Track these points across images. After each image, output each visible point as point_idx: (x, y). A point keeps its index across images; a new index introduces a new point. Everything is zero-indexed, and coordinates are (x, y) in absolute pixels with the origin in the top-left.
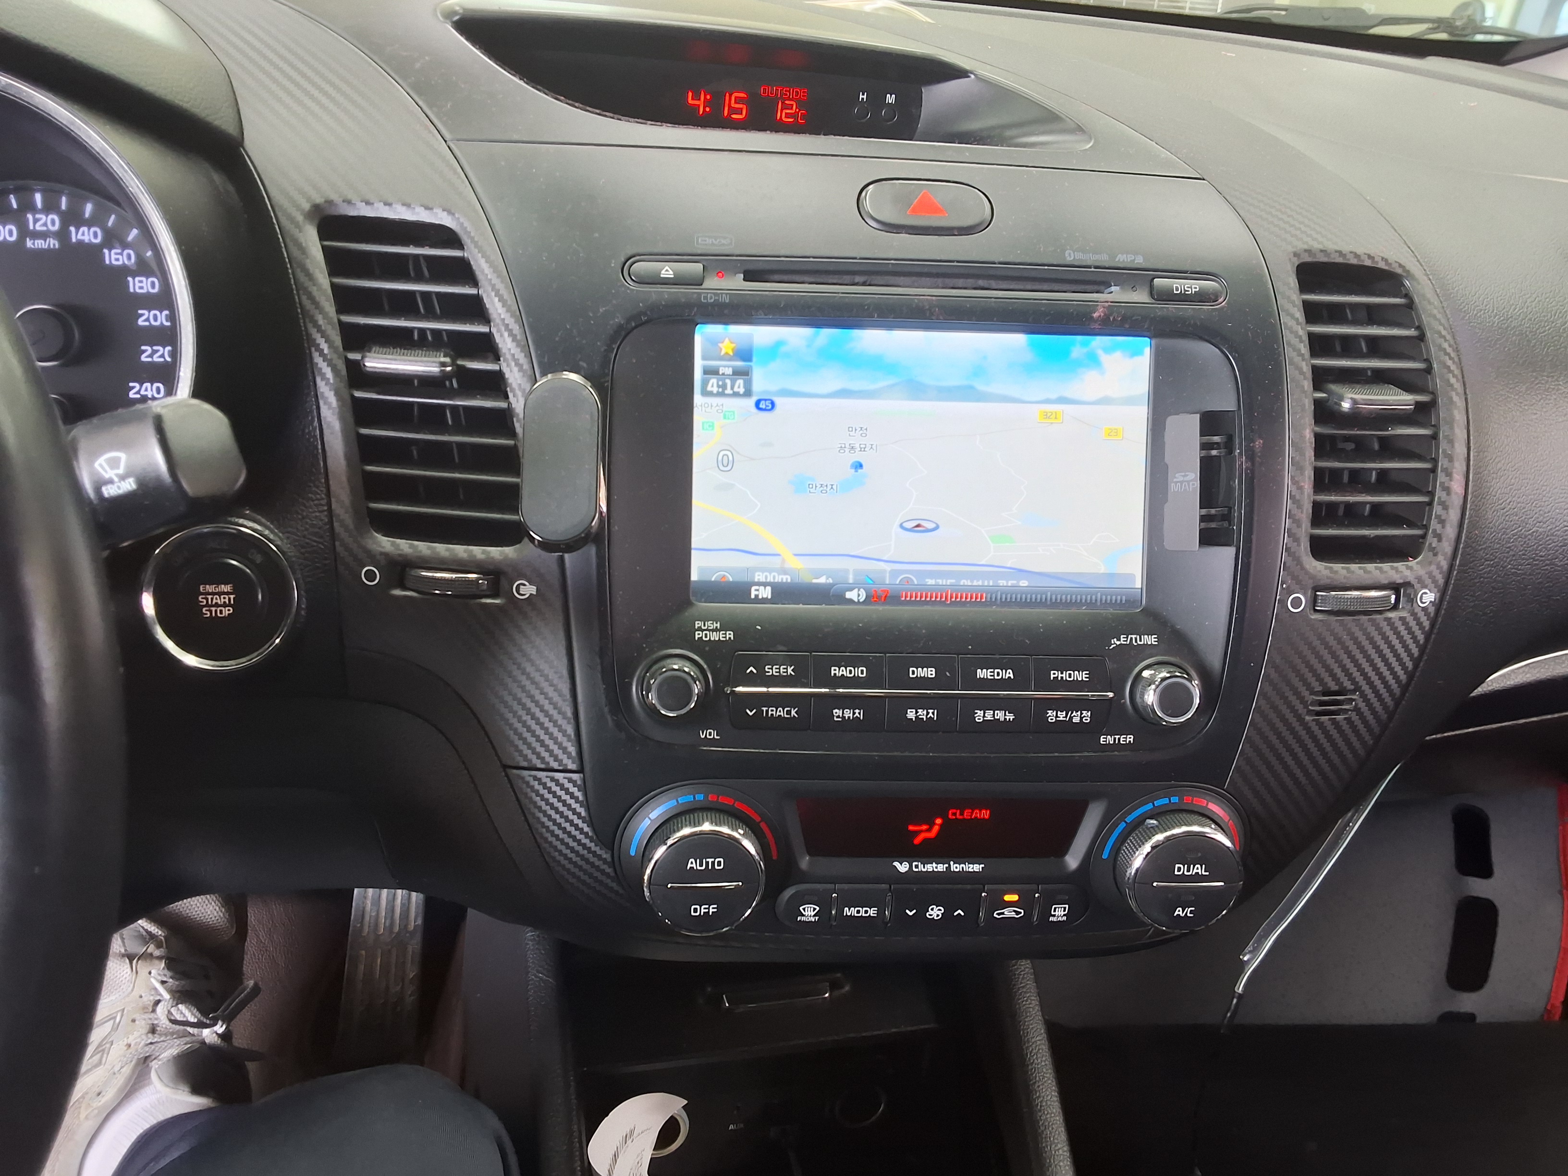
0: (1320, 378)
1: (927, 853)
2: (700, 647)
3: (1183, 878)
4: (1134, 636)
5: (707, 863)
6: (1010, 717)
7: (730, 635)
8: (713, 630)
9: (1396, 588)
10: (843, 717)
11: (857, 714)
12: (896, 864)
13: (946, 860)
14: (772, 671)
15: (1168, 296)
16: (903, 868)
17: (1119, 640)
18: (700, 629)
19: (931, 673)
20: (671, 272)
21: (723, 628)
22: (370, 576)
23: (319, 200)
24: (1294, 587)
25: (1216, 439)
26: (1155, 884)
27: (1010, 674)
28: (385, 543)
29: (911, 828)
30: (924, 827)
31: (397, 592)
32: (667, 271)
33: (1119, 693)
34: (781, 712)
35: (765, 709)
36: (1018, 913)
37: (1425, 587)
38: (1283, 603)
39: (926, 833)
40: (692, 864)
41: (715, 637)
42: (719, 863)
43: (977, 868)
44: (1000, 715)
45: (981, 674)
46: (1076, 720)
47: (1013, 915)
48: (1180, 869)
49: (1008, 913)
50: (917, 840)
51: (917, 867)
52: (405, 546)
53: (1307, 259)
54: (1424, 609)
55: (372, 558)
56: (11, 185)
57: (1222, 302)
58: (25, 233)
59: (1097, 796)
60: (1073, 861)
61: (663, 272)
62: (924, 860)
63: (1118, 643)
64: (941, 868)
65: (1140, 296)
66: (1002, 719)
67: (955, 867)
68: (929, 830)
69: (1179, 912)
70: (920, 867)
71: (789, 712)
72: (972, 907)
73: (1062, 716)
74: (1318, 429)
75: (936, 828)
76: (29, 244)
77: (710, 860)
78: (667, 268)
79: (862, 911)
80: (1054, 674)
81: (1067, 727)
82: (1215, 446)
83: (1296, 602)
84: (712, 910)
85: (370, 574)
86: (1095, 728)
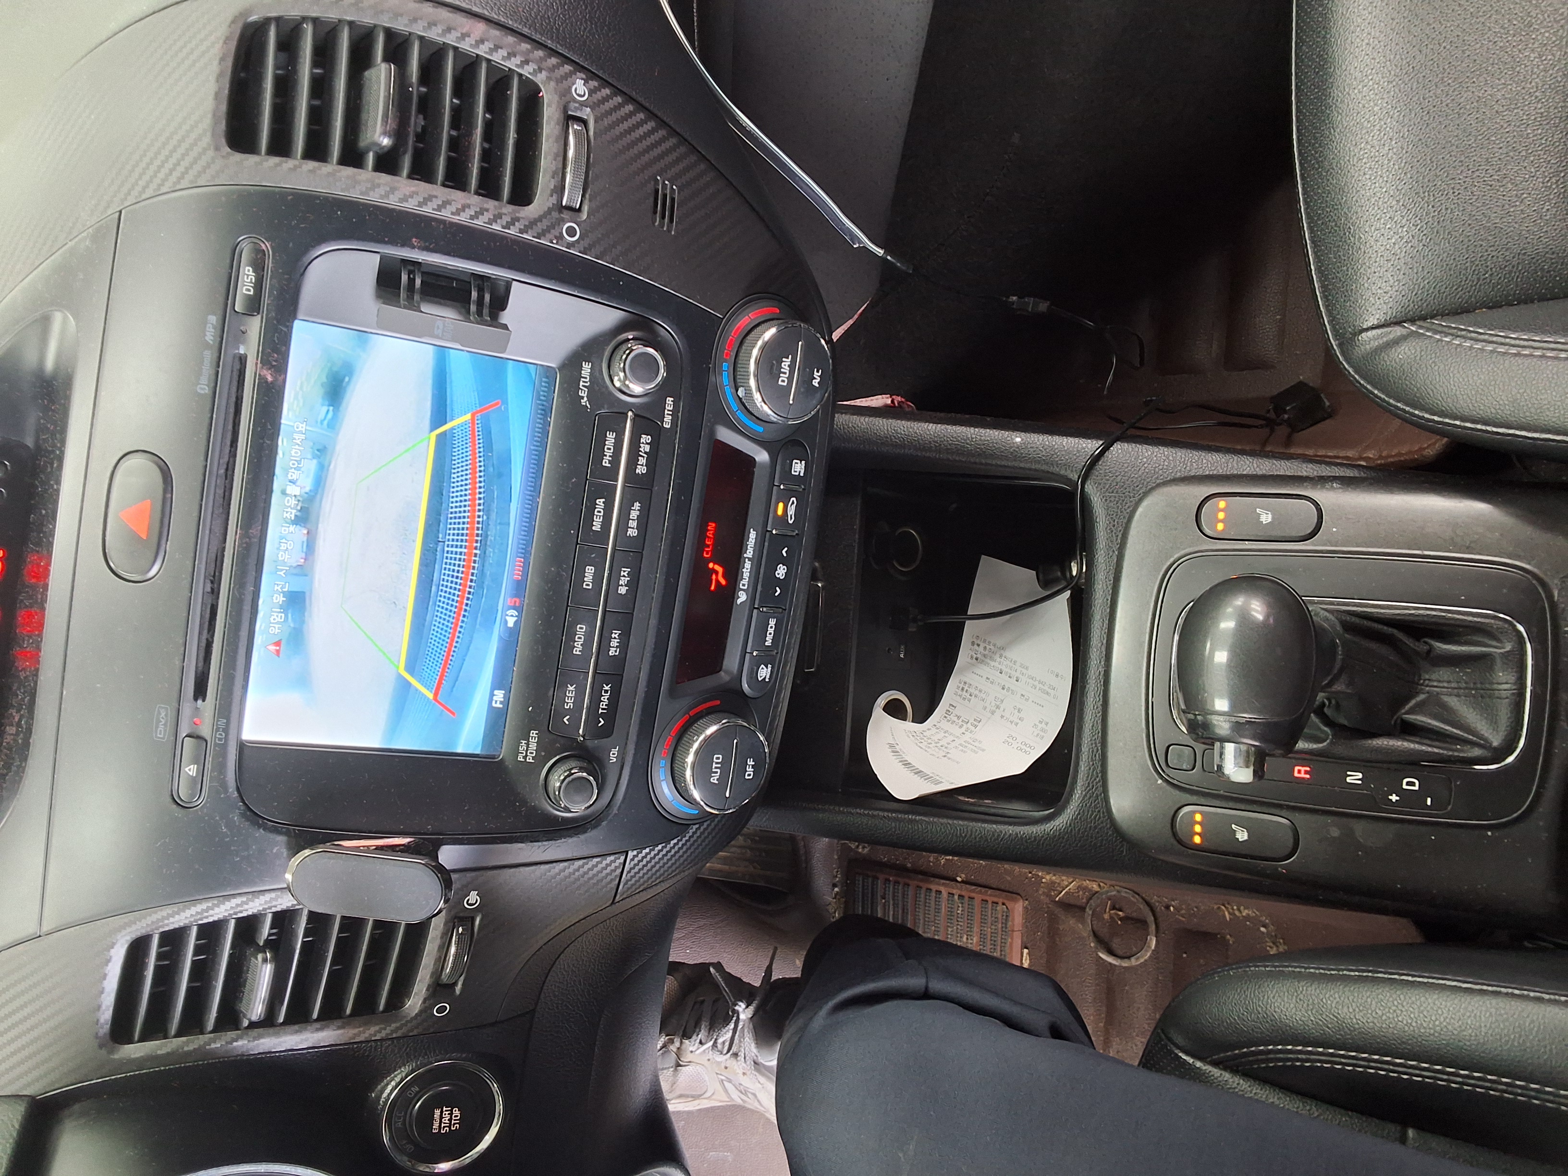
0: (352, 157)
1: (733, 575)
2: (540, 760)
3: (790, 379)
4: (581, 383)
5: (716, 768)
6: (637, 505)
7: (534, 734)
8: (528, 747)
9: (569, 119)
10: (617, 647)
11: (616, 636)
12: (739, 601)
13: (742, 560)
14: (569, 704)
15: (256, 299)
16: (742, 597)
17: (583, 398)
18: (525, 757)
19: (590, 570)
20: (192, 766)
21: (527, 738)
22: (445, 1011)
23: (95, 1043)
24: (557, 233)
25: (404, 279)
26: (791, 402)
27: (600, 502)
28: (417, 998)
29: (713, 588)
30: (714, 577)
31: (458, 989)
32: (191, 770)
33: (630, 407)
34: (605, 698)
35: (600, 711)
36: (793, 503)
37: (570, 88)
38: (570, 245)
39: (718, 575)
40: (714, 780)
41: (533, 746)
42: (718, 759)
43: (753, 535)
44: (634, 514)
45: (597, 526)
46: (647, 448)
47: (794, 507)
48: (783, 380)
49: (791, 511)
50: (723, 582)
51: (744, 585)
52: (419, 987)
53: (222, 134)
54: (591, 92)
55: (426, 1010)
57: (267, 246)
59: (712, 433)
60: (760, 453)
61: (191, 773)
62: (739, 578)
63: (585, 399)
64: (748, 565)
65: (253, 329)
66: (638, 513)
67: (749, 553)
68: (717, 573)
69: (816, 383)
70: (745, 582)
71: (606, 691)
72: (784, 541)
73: (642, 461)
74: (405, 172)
75: (717, 567)
77: (714, 765)
78: (187, 769)
79: (770, 631)
80: (606, 463)
81: (652, 457)
82: (411, 281)
83: (571, 232)
84: (751, 762)
85: (442, 1010)
86: (656, 431)
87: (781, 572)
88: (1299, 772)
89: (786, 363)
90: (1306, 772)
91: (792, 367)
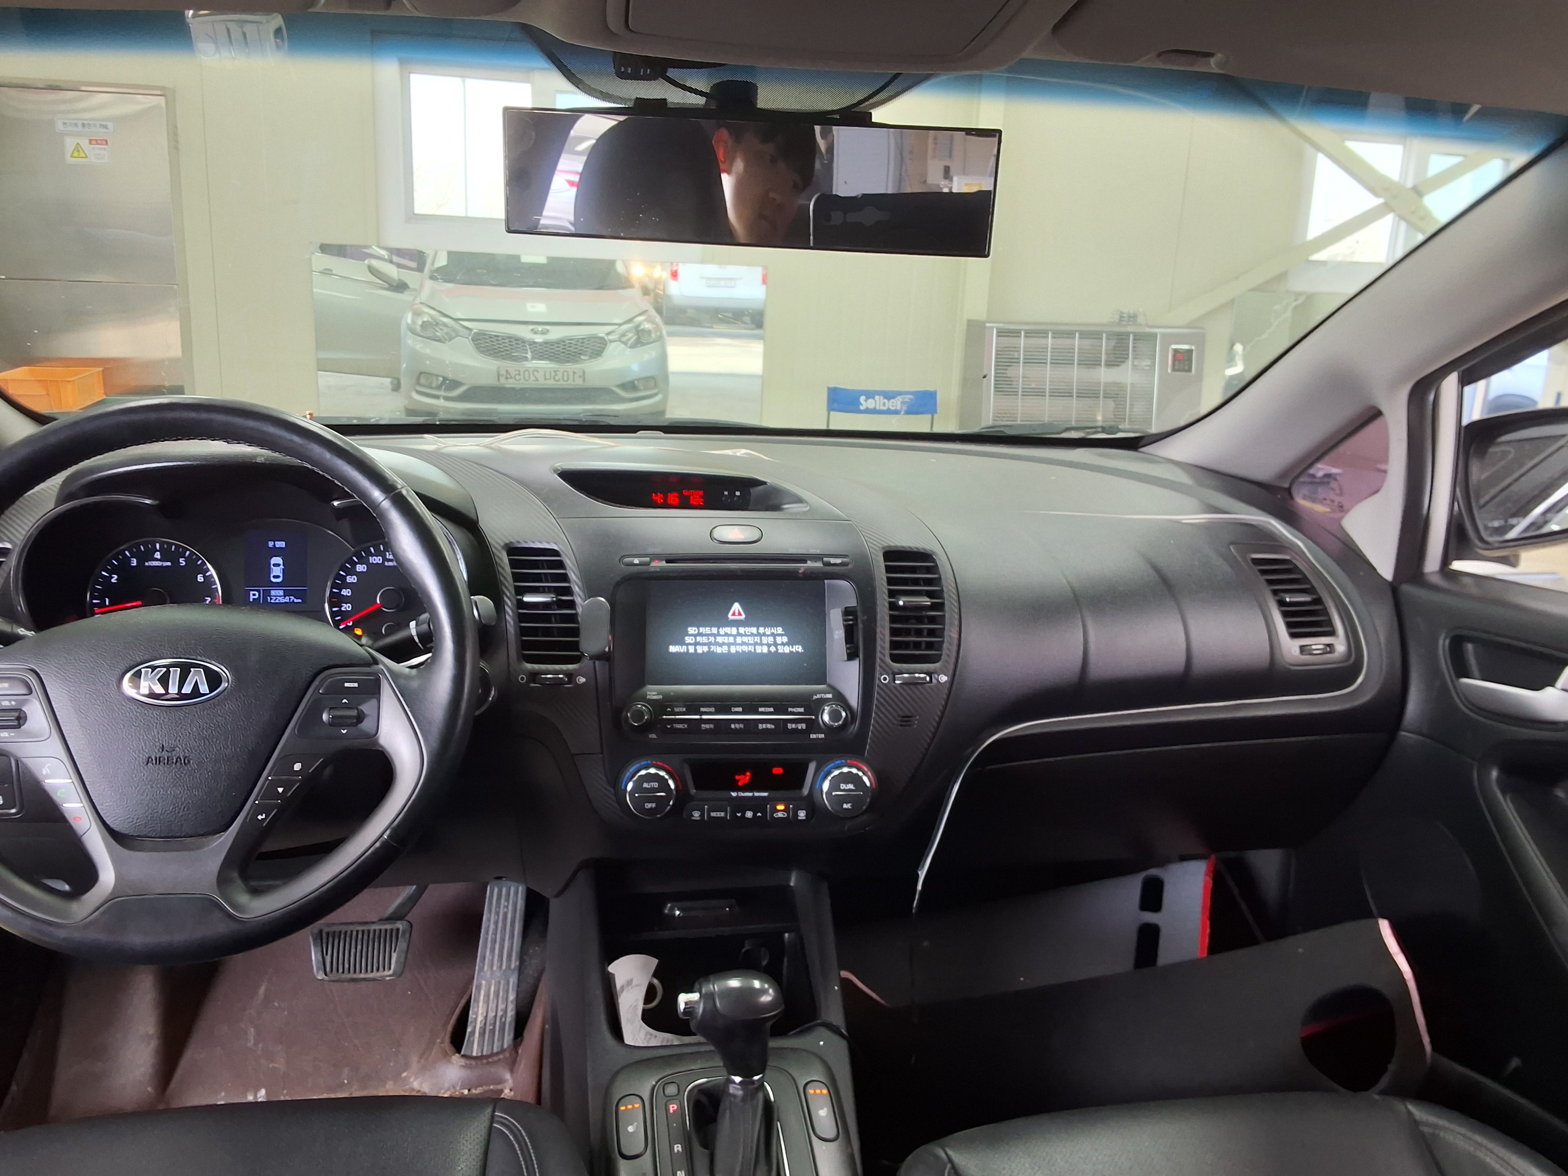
0: (892, 594)
1: (744, 788)
2: (649, 702)
3: (844, 790)
4: (822, 695)
6: (773, 727)
7: (661, 697)
8: (654, 695)
9: (930, 674)
10: (706, 728)
11: (711, 727)
12: (732, 793)
13: (752, 791)
14: (677, 710)
15: (828, 564)
16: (734, 794)
17: (816, 696)
18: (649, 695)
19: (740, 710)
20: (638, 561)
21: (658, 694)
22: (522, 679)
23: (507, 542)
24: (883, 672)
25: (851, 617)
26: (834, 794)
27: (773, 709)
28: (529, 666)
29: (737, 777)
31: (532, 685)
32: (636, 561)
33: (817, 717)
34: (681, 726)
35: (674, 725)
37: (943, 674)
38: (880, 679)
39: (744, 778)
40: (645, 785)
41: (655, 698)
42: (656, 785)
43: (766, 794)
44: (769, 726)
45: (761, 709)
46: (799, 728)
47: (782, 815)
48: (842, 787)
49: (780, 815)
50: (740, 783)
51: (740, 794)
52: (536, 667)
53: (888, 549)
54: (944, 683)
55: (523, 671)
56: (370, 544)
57: (850, 566)
58: (385, 559)
59: (811, 760)
60: (805, 791)
62: (743, 791)
64: (750, 794)
65: (819, 564)
67: (757, 794)
69: (845, 805)
70: (742, 794)
71: (684, 726)
72: (764, 813)
73: (794, 726)
74: (891, 612)
75: (747, 777)
76: (386, 564)
77: (653, 784)
79: (718, 813)
80: (790, 709)
81: (796, 730)
82: (850, 620)
83: (885, 679)
84: (654, 805)
85: (522, 678)
86: (808, 731)
87: (749, 814)
88: (678, 1147)
89: (851, 786)
90: (678, 1151)
91: (850, 790)
